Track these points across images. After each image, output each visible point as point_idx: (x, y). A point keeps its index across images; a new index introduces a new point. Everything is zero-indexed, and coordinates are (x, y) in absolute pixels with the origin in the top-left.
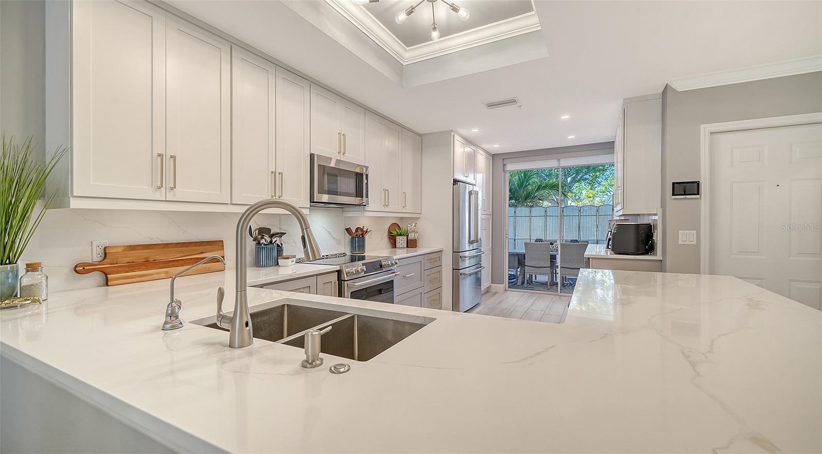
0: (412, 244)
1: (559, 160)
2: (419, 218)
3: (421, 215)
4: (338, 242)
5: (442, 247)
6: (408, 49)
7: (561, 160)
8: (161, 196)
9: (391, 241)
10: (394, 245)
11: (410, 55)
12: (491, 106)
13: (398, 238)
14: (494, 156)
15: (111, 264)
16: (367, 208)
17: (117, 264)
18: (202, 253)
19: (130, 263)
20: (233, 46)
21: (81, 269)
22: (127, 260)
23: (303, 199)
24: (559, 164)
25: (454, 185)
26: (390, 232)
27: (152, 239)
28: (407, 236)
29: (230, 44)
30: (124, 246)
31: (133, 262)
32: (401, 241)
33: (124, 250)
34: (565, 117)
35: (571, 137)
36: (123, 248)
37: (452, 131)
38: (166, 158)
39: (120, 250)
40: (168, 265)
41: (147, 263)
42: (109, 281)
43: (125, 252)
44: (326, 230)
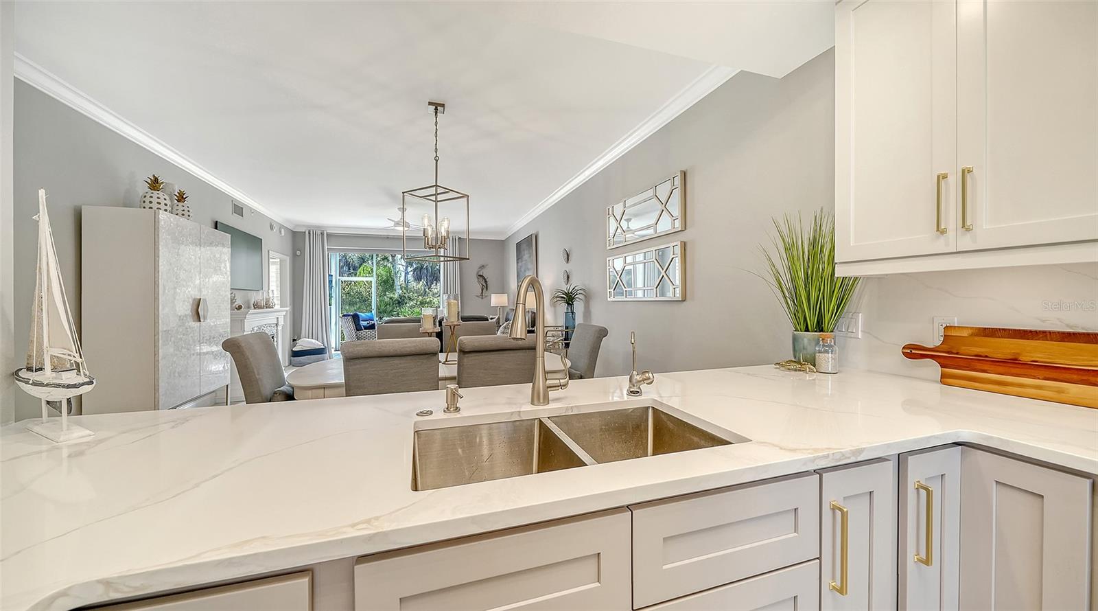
8: (948, 244)
15: (948, 352)
17: (957, 354)
19: (980, 356)
21: (914, 352)
22: (978, 351)
27: (1044, 321)
30: (976, 328)
31: (986, 356)
33: (973, 335)
38: (953, 182)
39: (965, 334)
40: (1067, 376)
41: (1013, 364)
42: (943, 376)
43: (976, 338)
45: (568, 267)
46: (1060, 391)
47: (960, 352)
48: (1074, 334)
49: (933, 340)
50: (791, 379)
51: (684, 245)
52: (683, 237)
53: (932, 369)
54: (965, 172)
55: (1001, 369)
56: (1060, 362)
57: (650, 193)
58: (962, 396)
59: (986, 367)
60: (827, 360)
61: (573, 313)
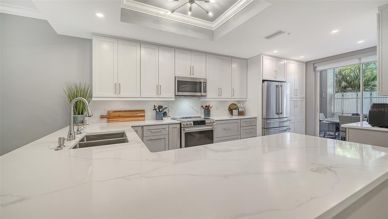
0: (241, 113)
1: (360, 59)
2: (246, 101)
3: (247, 99)
4: (197, 112)
5: (256, 116)
6: (213, 23)
7: (362, 58)
8: (116, 96)
9: (230, 112)
10: (232, 114)
11: (214, 26)
12: (268, 38)
13: (233, 110)
14: (307, 63)
15: (109, 116)
16: (207, 97)
18: (137, 114)
20: (141, 44)
21: (102, 117)
22: (114, 115)
23: (171, 95)
24: (360, 61)
25: (263, 83)
26: (229, 108)
28: (238, 109)
29: (139, 43)
32: (235, 112)
34: (335, 31)
35: (360, 42)
36: (112, 112)
37: (261, 54)
40: (125, 117)
41: (119, 117)
42: (108, 121)
43: (113, 113)
44: (191, 107)
46: (125, 120)
47: (111, 116)
48: (125, 111)
49: (105, 114)
53: (106, 120)
55: (118, 118)
56: (124, 115)
58: (111, 124)
59: (115, 118)
60: (87, 121)
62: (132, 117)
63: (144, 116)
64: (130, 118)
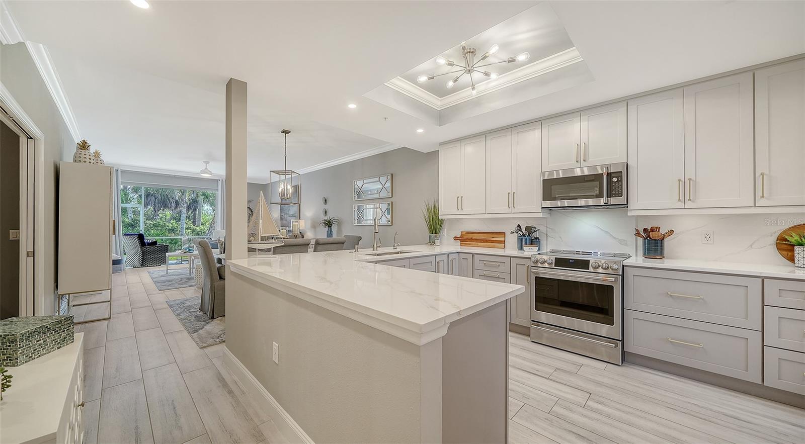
4: (622, 242)
8: (459, 212)
9: (785, 253)
10: (792, 260)
15: (461, 238)
18: (493, 238)
19: (467, 238)
21: (456, 239)
30: (466, 232)
38: (460, 198)
39: (464, 233)
41: (472, 240)
42: (461, 244)
43: (466, 234)
44: (601, 230)
45: (326, 207)
46: (478, 244)
47: (464, 237)
49: (459, 235)
50: (430, 247)
51: (392, 203)
52: (392, 200)
53: (459, 242)
54: (462, 197)
56: (478, 238)
57: (377, 179)
58: (462, 248)
59: (467, 241)
60: (437, 242)
61: (331, 231)
62: (487, 241)
63: (504, 242)
64: (484, 242)
